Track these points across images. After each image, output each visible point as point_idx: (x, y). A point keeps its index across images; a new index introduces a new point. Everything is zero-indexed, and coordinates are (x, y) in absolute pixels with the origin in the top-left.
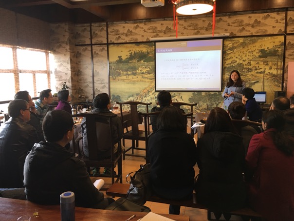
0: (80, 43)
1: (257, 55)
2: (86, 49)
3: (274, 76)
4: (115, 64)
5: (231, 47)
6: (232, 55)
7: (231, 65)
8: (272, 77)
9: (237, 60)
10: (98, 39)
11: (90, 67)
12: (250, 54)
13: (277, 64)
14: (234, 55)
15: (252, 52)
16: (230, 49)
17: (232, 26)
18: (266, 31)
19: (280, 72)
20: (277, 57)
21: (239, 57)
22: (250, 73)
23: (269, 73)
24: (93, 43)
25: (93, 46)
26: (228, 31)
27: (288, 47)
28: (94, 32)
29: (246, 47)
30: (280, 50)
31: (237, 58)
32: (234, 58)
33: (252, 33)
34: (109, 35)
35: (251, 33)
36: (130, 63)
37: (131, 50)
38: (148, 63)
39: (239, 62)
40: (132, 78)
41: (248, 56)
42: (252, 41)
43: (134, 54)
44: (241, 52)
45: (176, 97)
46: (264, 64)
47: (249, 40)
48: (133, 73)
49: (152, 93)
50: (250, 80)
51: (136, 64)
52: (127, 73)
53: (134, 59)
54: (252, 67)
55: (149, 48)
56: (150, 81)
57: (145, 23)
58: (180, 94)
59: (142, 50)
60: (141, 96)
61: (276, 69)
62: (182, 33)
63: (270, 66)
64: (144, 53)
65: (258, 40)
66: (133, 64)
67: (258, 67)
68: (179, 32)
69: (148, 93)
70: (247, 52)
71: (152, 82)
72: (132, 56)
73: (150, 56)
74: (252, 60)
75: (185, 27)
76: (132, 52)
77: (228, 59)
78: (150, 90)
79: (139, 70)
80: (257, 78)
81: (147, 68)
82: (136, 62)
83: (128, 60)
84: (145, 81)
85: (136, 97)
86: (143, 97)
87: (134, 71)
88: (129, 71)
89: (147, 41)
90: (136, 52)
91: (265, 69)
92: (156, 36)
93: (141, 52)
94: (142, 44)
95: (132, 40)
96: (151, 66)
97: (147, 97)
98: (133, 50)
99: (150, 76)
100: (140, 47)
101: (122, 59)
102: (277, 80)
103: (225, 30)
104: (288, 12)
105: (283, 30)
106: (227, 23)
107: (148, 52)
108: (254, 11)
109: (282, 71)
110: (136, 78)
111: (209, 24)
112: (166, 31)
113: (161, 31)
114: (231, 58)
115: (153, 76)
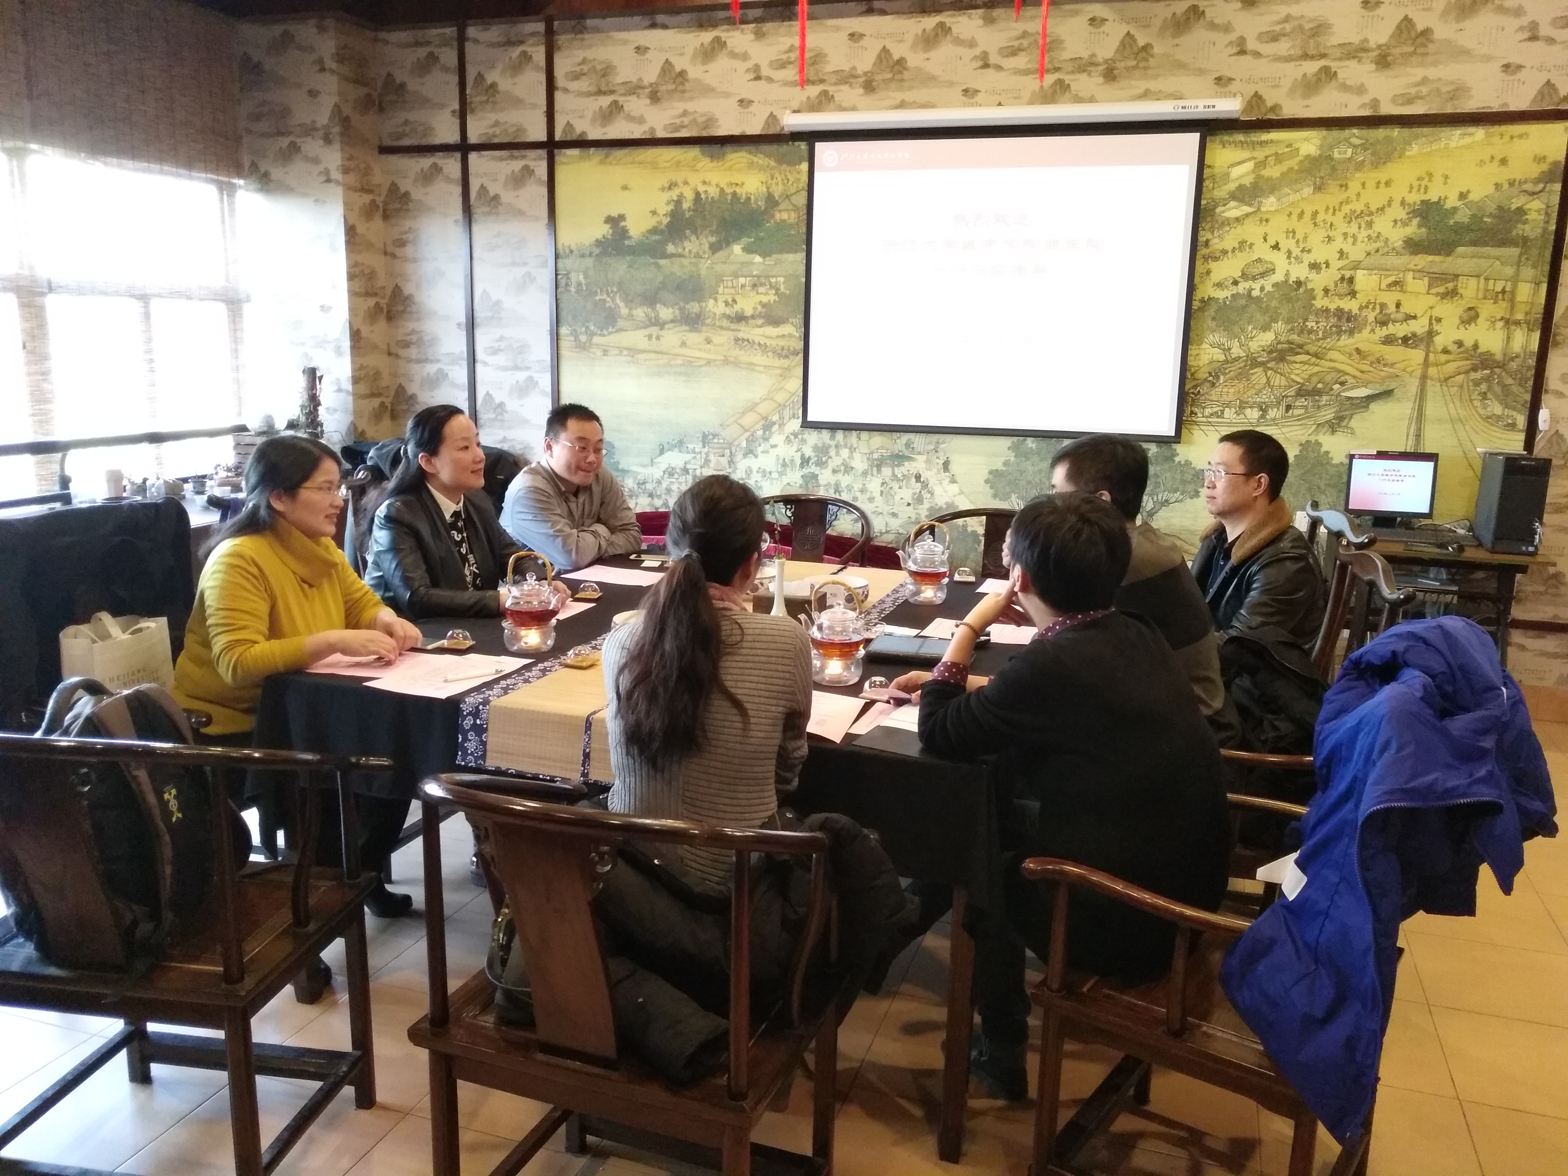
0: (400, 136)
1: (1397, 236)
2: (436, 169)
3: (1485, 361)
4: (589, 262)
5: (1248, 181)
6: (1251, 231)
7: (1243, 287)
8: (1475, 369)
9: (1279, 259)
10: (502, 117)
11: (457, 273)
12: (1353, 228)
13: (1507, 296)
14: (1261, 230)
15: (1365, 217)
16: (1242, 195)
17: (1257, 54)
18: (1458, 92)
19: (1525, 341)
20: (1515, 251)
21: (1287, 244)
22: (1345, 341)
23: (1460, 344)
24: (473, 137)
25: (473, 157)
26: (1233, 87)
28: (480, 77)
29: (1333, 186)
30: (1535, 207)
31: (1276, 247)
32: (1262, 251)
33: (1375, 103)
34: (558, 96)
35: (1366, 99)
36: (672, 255)
37: (680, 181)
38: (768, 258)
39: (1287, 275)
40: (679, 343)
41: (1339, 239)
42: (1373, 154)
43: (694, 205)
44: (1301, 215)
45: (919, 464)
46: (1433, 291)
47: (1355, 147)
48: (688, 317)
49: (787, 437)
50: (1343, 379)
51: (701, 266)
52: (653, 315)
53: (695, 232)
54: (1361, 308)
55: (777, 175)
56: (777, 362)
57: (761, 28)
58: (942, 446)
59: (737, 184)
60: (725, 446)
61: (1500, 324)
62: (966, 91)
63: (1465, 303)
64: (748, 199)
65: (1410, 144)
66: (686, 262)
67: (1398, 305)
68: (951, 84)
69: (764, 433)
70: (1340, 215)
71: (786, 369)
72: (684, 215)
73: (785, 221)
74: (1364, 264)
75: (985, 56)
76: (681, 196)
77: (1225, 252)
78: (775, 418)
79: (721, 299)
80: (1383, 374)
81: (761, 290)
82: (701, 253)
83: (657, 237)
84: (747, 364)
85: (697, 450)
86: (739, 457)
87: (692, 304)
88: (664, 305)
89: (770, 132)
90: (706, 192)
91: (1439, 320)
92: (820, 102)
93: (734, 194)
94: (737, 152)
95: (684, 127)
96: (785, 277)
97: (760, 455)
98: (686, 183)
99: (780, 334)
100: (728, 164)
101: (627, 231)
102: (1504, 387)
103: (1217, 78)
105: (1566, 89)
106: (1234, 37)
107: (770, 198)
109: (1536, 335)
110: (699, 344)
111: (1128, 40)
112: (879, 77)
113: (847, 78)
114: (1244, 246)
115: (795, 334)
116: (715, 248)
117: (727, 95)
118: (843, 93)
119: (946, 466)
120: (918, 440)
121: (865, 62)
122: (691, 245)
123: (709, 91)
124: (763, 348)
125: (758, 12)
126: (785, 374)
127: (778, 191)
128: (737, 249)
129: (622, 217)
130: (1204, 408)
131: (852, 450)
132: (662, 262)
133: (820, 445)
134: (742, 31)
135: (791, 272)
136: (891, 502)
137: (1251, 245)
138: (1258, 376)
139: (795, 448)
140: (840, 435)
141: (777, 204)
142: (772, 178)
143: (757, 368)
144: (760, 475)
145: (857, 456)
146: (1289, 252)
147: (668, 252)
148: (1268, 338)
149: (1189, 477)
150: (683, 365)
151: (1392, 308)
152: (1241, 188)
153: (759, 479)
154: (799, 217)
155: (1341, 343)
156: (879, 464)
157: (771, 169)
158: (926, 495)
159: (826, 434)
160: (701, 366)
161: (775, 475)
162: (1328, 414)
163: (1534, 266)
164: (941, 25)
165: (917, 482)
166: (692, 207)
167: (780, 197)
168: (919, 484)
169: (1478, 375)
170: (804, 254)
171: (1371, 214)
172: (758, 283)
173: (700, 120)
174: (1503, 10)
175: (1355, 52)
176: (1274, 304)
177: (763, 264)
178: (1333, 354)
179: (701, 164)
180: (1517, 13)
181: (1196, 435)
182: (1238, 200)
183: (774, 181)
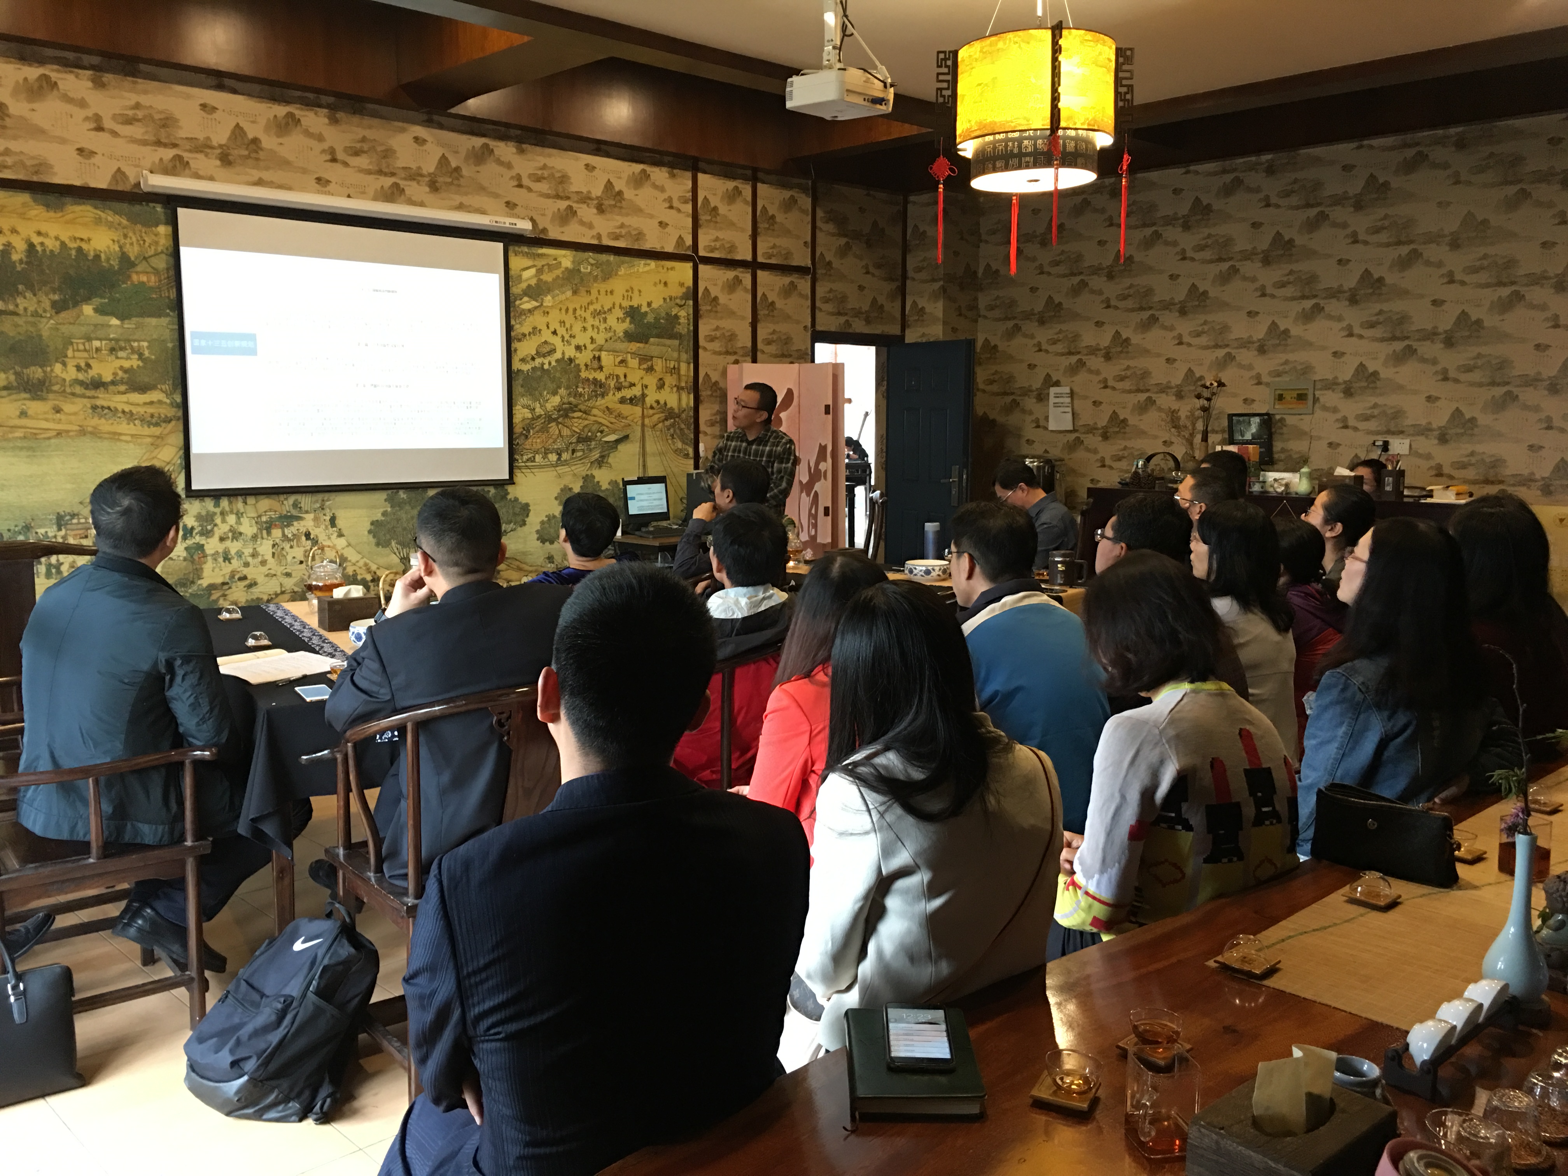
1: (621, 328)
3: (670, 414)
5: (533, 282)
6: (538, 320)
7: (538, 361)
8: (666, 419)
9: (556, 341)
12: (596, 323)
13: (675, 371)
14: (545, 320)
15: (602, 314)
16: (531, 292)
17: (530, 189)
18: (640, 236)
19: (688, 400)
20: (676, 342)
21: (561, 331)
22: (600, 402)
23: (658, 402)
26: (518, 210)
27: (704, 308)
29: (583, 291)
30: (683, 313)
31: (555, 333)
32: (547, 335)
33: (599, 236)
35: (594, 232)
38: (126, 321)
39: (563, 353)
40: (18, 413)
41: (590, 329)
42: (602, 271)
43: (27, 257)
44: (567, 310)
45: (307, 523)
46: (641, 367)
47: (592, 265)
48: (27, 382)
50: (601, 429)
51: (41, 326)
53: (31, 287)
54: (606, 378)
55: (131, 234)
56: (146, 431)
57: (101, 77)
58: (328, 503)
59: (82, 240)
61: (675, 389)
62: (319, 180)
63: (659, 375)
64: (97, 257)
65: (619, 267)
66: (20, 321)
67: (625, 376)
68: (304, 171)
70: (589, 312)
71: (158, 437)
72: (14, 267)
73: (143, 283)
74: (605, 347)
75: (332, 151)
76: (8, 245)
77: (524, 335)
79: (71, 364)
80: (622, 424)
81: (121, 354)
82: (40, 311)
84: (109, 433)
85: (50, 535)
87: (33, 368)
89: (120, 188)
90: (42, 244)
91: (646, 387)
92: (175, 167)
93: (80, 250)
94: (79, 204)
95: (9, 167)
96: (148, 341)
98: (14, 231)
99: (148, 401)
100: (71, 216)
102: (681, 430)
103: (508, 203)
104: (700, 176)
105: (689, 241)
106: (513, 173)
107: (124, 258)
108: (603, 147)
109: (692, 396)
110: (45, 413)
111: (444, 161)
112: (235, 152)
113: (202, 147)
114: (535, 331)
115: (168, 401)
116: (59, 307)
117: (63, 141)
118: (199, 162)
119: (333, 521)
120: (305, 501)
121: (221, 136)
122: (26, 303)
123: (38, 132)
124: (130, 416)
125: (95, 60)
126: (158, 442)
127: (133, 252)
128: (88, 310)
130: (522, 455)
131: (239, 515)
133: (204, 513)
134: (77, 76)
135: (155, 336)
136: (284, 562)
137: (540, 330)
138: (554, 428)
140: (225, 503)
141: (133, 265)
142: (125, 236)
143: (123, 438)
145: (245, 521)
146: (563, 337)
148: (556, 400)
149: (517, 510)
150: (25, 437)
151: (622, 379)
152: (529, 286)
154: (160, 281)
155: (598, 403)
156: (268, 527)
157: (124, 228)
158: (317, 551)
159: (209, 504)
160: (49, 438)
162: (596, 455)
163: (686, 353)
164: (291, 115)
165: (307, 539)
166: (25, 259)
167: (136, 258)
168: (309, 543)
169: (667, 423)
170: (176, 320)
171: (605, 313)
172: (117, 347)
173: (29, 163)
174: (655, 186)
175: (585, 199)
176: (558, 375)
177: (122, 327)
178: (595, 411)
179: (33, 213)
180: (662, 189)
181: (519, 477)
182: (530, 297)
183: (128, 241)
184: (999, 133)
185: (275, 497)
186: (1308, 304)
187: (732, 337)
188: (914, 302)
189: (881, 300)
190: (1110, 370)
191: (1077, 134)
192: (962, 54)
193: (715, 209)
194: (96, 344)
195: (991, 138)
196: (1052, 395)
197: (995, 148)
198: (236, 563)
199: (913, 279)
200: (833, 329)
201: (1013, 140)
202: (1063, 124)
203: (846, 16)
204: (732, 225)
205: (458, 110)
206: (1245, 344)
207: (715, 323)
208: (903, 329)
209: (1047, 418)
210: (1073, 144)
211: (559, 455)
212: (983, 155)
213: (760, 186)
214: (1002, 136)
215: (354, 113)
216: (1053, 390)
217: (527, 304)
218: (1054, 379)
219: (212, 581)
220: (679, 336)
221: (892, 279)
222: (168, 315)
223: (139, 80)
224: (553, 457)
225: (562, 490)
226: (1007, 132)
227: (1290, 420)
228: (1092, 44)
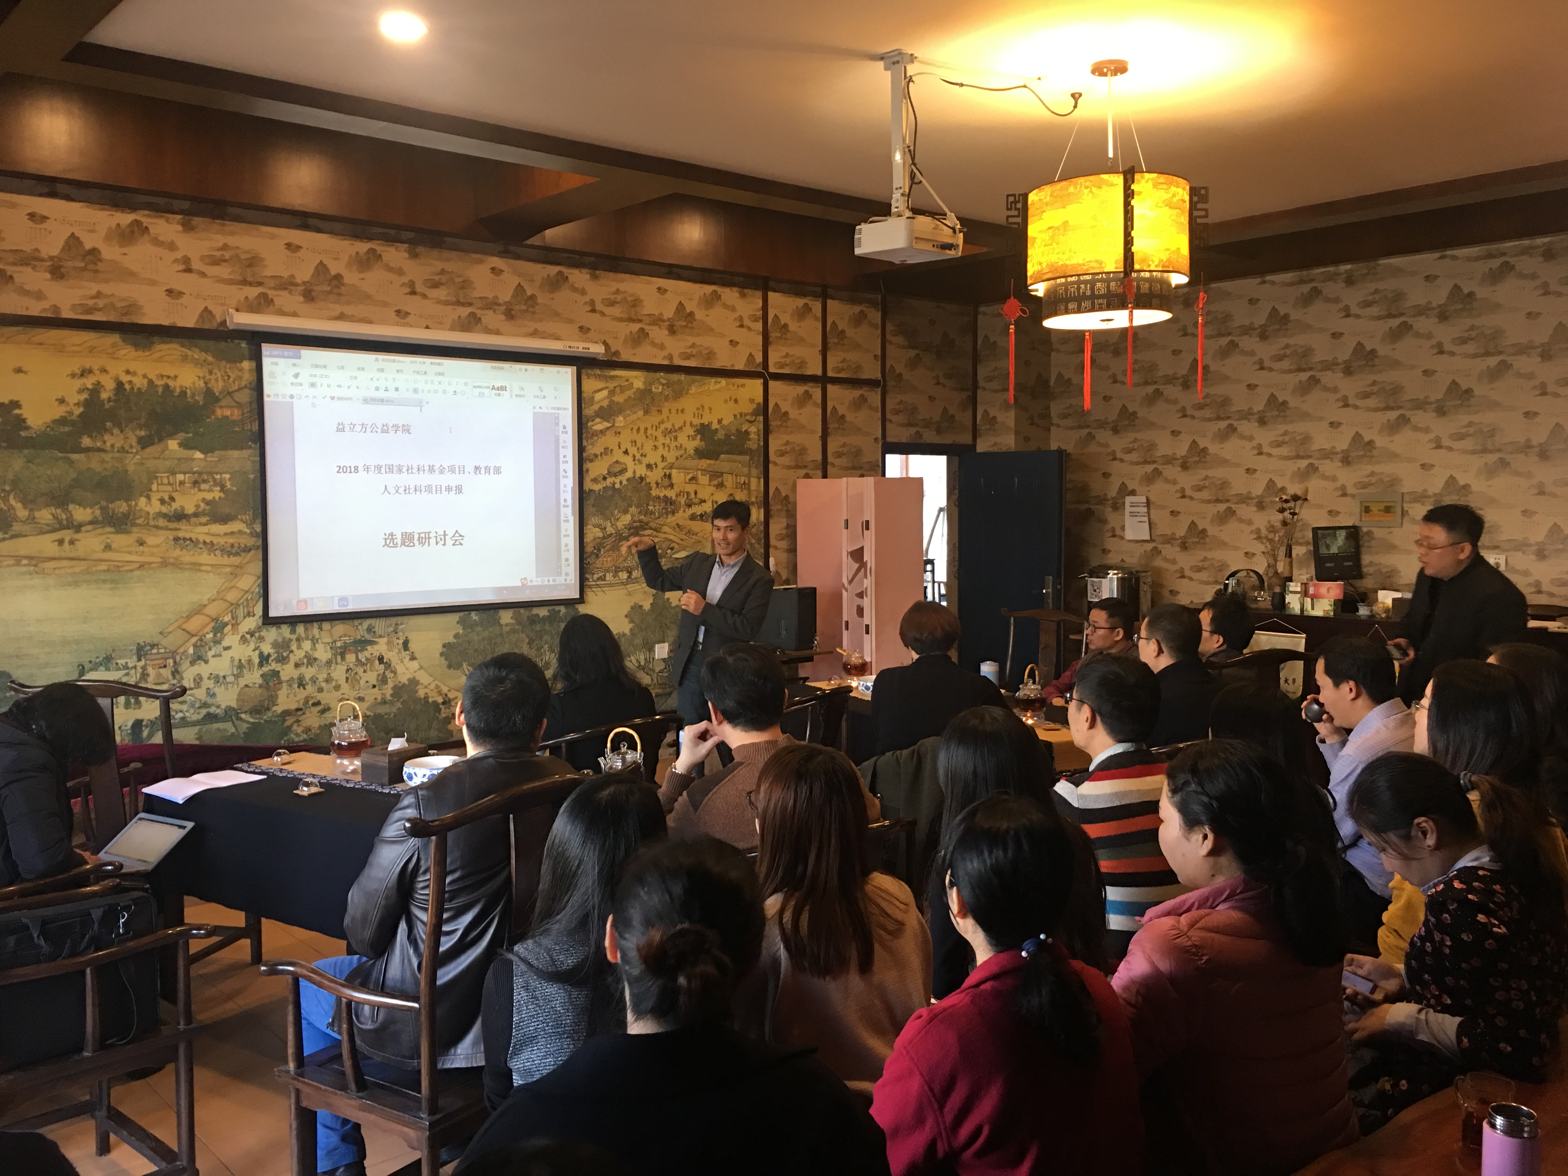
1: (691, 445)
5: (605, 403)
6: (609, 440)
7: (610, 481)
9: (628, 460)
12: (667, 441)
13: (746, 486)
14: (616, 440)
15: (673, 433)
16: (602, 414)
17: (603, 314)
18: (711, 355)
20: (747, 458)
21: (632, 450)
22: (671, 519)
26: (591, 334)
27: (773, 423)
29: (654, 410)
30: (753, 429)
31: (626, 452)
32: (618, 455)
33: (670, 357)
35: (665, 353)
36: (88, 450)
37: (95, 368)
38: (209, 455)
39: (634, 472)
40: (103, 547)
41: (661, 447)
42: (673, 390)
43: (115, 395)
44: (638, 430)
45: (381, 647)
46: (712, 483)
47: (663, 385)
48: (112, 517)
49: (243, 637)
50: (672, 546)
51: (127, 462)
52: (64, 517)
53: (119, 424)
54: (677, 496)
56: (226, 560)
57: (191, 220)
58: (401, 627)
59: (169, 377)
60: (166, 655)
62: (398, 312)
64: (183, 393)
65: (690, 385)
66: (107, 457)
67: (696, 493)
68: (385, 304)
69: (215, 635)
70: (660, 431)
71: (237, 567)
72: (102, 405)
73: (227, 417)
74: (676, 465)
75: (412, 284)
76: (98, 385)
77: (596, 456)
78: (227, 619)
79: (155, 497)
80: (693, 541)
81: (204, 486)
82: (127, 448)
83: (67, 429)
84: (190, 564)
85: (130, 665)
86: (185, 665)
87: (118, 503)
88: (80, 505)
89: (206, 327)
90: (130, 382)
92: (259, 304)
93: (166, 386)
94: (167, 343)
95: (99, 310)
96: (230, 473)
97: (212, 661)
98: (104, 371)
99: (229, 531)
100: (158, 354)
101: (24, 420)
103: (581, 328)
104: (771, 294)
105: (759, 359)
106: (587, 299)
107: (209, 393)
108: (675, 270)
109: (762, 511)
110: (129, 546)
111: (520, 288)
112: (318, 288)
113: (286, 285)
114: (607, 451)
115: (248, 531)
116: (144, 443)
117: (153, 283)
118: (282, 299)
119: (406, 645)
120: (379, 624)
121: (304, 273)
122: (113, 439)
123: (129, 275)
124: (211, 547)
125: (186, 205)
126: (236, 572)
127: (218, 387)
128: (173, 444)
129: (16, 404)
130: (593, 574)
131: (314, 641)
132: (75, 456)
133: (280, 640)
134: (167, 221)
135: (236, 468)
136: (357, 687)
137: (612, 450)
139: (252, 646)
140: (300, 629)
141: (217, 400)
142: (211, 373)
143: (203, 568)
144: (212, 681)
145: (320, 647)
146: (634, 456)
147: (83, 445)
148: (626, 519)
150: (108, 570)
151: (693, 496)
152: (601, 408)
153: (211, 686)
154: (243, 414)
155: (668, 520)
156: (343, 652)
157: (209, 364)
158: (389, 675)
159: (285, 630)
160: (132, 571)
161: (230, 679)
163: (757, 468)
164: (372, 251)
165: (380, 663)
166: (113, 398)
167: (220, 392)
168: (382, 666)
170: (258, 451)
171: (676, 431)
172: (200, 480)
173: (119, 305)
174: (725, 306)
175: (657, 321)
176: (629, 494)
177: (205, 460)
178: (666, 529)
179: (123, 352)
180: (733, 309)
181: (590, 595)
182: (601, 418)
183: (213, 377)
184: (1071, 276)
185: (350, 622)
186: (1393, 415)
187: (803, 451)
188: (985, 411)
189: (952, 410)
190: (1187, 480)
191: (1152, 276)
192: (1033, 197)
193: (785, 326)
194: (180, 477)
195: (1063, 280)
196: (1127, 505)
197: (1066, 290)
198: (310, 689)
199: (984, 389)
200: (904, 441)
201: (1085, 282)
202: (1137, 267)
203: (914, 164)
204: (801, 341)
205: (535, 241)
206: (1328, 455)
207: (785, 438)
208: (975, 438)
209: (1123, 528)
210: (1147, 285)
211: (630, 573)
212: (1055, 296)
213: (830, 302)
214: (1073, 279)
215: (434, 247)
216: (1129, 500)
217: (599, 425)
218: (1130, 489)
219: (286, 708)
220: (749, 452)
221: (963, 390)
222: (250, 447)
223: (227, 223)
224: (624, 575)
225: (632, 608)
226: (1078, 275)
227: (1378, 533)
228: (1165, 186)
